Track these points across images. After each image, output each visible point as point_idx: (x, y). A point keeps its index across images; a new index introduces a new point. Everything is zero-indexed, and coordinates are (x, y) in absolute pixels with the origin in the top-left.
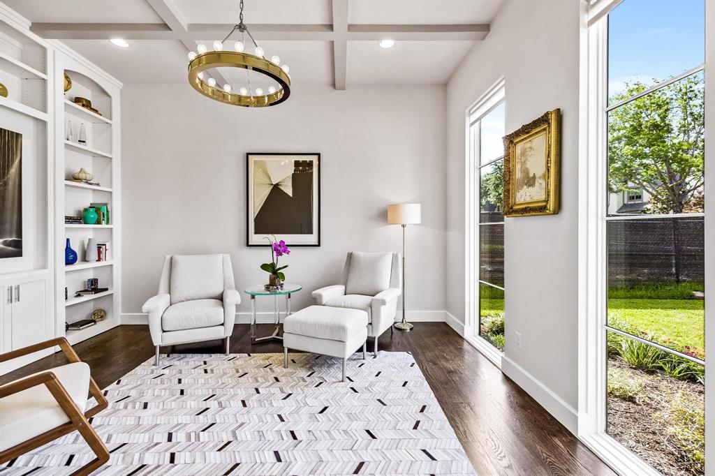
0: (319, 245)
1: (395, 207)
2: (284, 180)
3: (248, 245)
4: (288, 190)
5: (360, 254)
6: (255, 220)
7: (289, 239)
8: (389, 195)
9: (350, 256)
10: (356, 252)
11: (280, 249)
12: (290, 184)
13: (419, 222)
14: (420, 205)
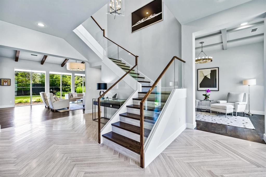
0: (218, 91)
1: (245, 80)
2: (208, 75)
3: (198, 90)
4: (209, 77)
5: (232, 93)
6: (200, 84)
7: (210, 89)
8: (243, 77)
9: (229, 94)
10: (231, 93)
11: (208, 91)
12: (210, 75)
13: (256, 84)
14: (256, 79)
